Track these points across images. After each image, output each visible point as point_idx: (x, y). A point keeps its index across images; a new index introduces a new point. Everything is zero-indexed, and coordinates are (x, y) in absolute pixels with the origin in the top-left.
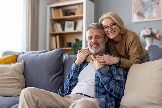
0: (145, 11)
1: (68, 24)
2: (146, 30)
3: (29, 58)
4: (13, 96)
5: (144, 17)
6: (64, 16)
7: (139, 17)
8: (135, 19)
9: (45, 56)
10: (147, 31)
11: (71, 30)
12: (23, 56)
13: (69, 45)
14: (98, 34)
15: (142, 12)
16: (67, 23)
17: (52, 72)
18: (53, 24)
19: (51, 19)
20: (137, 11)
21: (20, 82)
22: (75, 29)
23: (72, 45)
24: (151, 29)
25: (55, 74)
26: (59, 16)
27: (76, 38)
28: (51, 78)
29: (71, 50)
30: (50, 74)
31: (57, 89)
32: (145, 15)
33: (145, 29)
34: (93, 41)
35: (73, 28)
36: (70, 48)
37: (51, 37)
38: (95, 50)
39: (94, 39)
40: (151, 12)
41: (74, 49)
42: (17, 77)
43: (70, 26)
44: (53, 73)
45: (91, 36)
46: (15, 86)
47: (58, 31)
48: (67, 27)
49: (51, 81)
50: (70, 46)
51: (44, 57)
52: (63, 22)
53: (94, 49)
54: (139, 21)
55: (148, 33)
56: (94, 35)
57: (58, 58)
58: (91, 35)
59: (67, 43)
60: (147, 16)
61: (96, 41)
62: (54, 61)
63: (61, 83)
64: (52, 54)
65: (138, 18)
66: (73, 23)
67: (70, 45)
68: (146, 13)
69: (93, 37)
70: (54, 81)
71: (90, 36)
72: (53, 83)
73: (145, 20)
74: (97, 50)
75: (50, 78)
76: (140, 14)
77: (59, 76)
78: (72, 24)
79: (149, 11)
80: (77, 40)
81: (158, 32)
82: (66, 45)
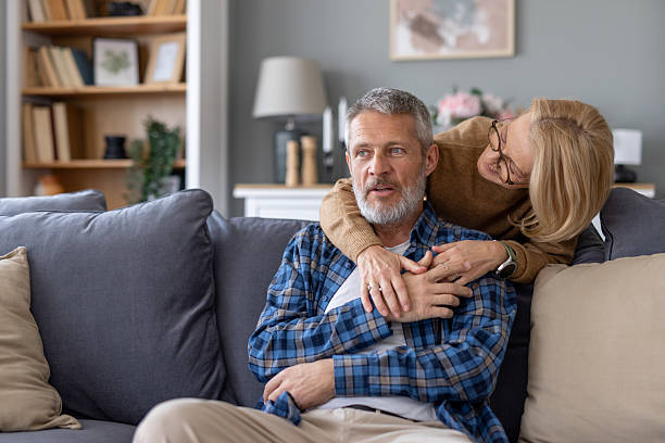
0: (443, 15)
1: (109, 53)
2: (461, 96)
3: (47, 237)
4: (14, 427)
5: (440, 41)
6: (89, 16)
7: (419, 38)
8: (404, 44)
9: (127, 225)
10: (465, 102)
11: (126, 81)
12: (14, 225)
13: (113, 148)
14: (398, 139)
15: (432, 18)
16: (102, 49)
17: (173, 300)
18: (33, 51)
19: (28, 25)
20: (412, 15)
21: (27, 354)
22: (142, 79)
23: (129, 147)
24: (476, 92)
25: (184, 308)
26: (68, 17)
27: (150, 117)
28: (172, 330)
29: (132, 169)
30: (166, 310)
31: (205, 376)
32: (443, 33)
33: (455, 91)
34: (376, 167)
35: (133, 71)
36: (127, 163)
37: (28, 108)
38: (381, 211)
39: (380, 157)
40: (468, 20)
41: (149, 167)
42: (10, 332)
43: (117, 64)
44: (178, 305)
45: (366, 145)
46: (14, 378)
47: (61, 83)
48: (103, 65)
49: (174, 344)
50: (122, 155)
51: (123, 229)
52: (85, 43)
53: (378, 204)
54: (420, 54)
55: (471, 108)
56: (377, 142)
57: (195, 237)
58: (367, 142)
59: (108, 140)
60: (451, 39)
61: (387, 169)
62: (179, 249)
63: (215, 349)
64: (163, 220)
65: (415, 45)
66: (129, 49)
67: (118, 147)
68: (449, 23)
69: (376, 151)
70: (188, 342)
71: (362, 146)
72: (182, 351)
73: (444, 52)
74: (388, 210)
75: (168, 327)
76: (424, 28)
77: (204, 319)
78: (125, 55)
79: (459, 16)
80: (156, 128)
81: (505, 106)
82: (101, 146)
